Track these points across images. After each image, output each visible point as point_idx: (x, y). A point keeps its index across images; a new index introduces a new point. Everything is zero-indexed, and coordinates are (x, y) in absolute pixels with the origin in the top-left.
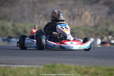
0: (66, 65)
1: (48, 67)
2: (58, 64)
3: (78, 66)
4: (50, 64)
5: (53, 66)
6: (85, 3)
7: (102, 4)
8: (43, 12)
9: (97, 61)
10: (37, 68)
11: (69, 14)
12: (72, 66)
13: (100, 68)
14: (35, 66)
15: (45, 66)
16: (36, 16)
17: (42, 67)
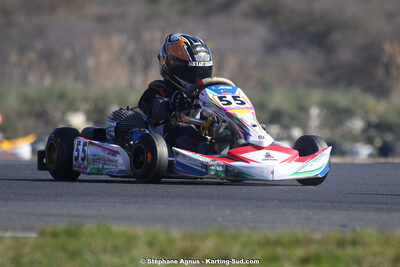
0: (118, 228)
1: (55, 235)
2: (89, 226)
3: (158, 231)
4: (61, 226)
5: (72, 233)
6: (185, 12)
7: (246, 16)
8: (39, 45)
9: (228, 212)
10: (16, 239)
11: (131, 48)
12: (140, 230)
13: (235, 238)
14: (8, 234)
15: (42, 233)
16: (13, 57)
17: (33, 235)
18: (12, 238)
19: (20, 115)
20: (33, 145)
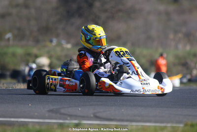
18: (171, 127)
19: (174, 65)
20: (181, 79)
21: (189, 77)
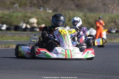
21: (116, 29)
